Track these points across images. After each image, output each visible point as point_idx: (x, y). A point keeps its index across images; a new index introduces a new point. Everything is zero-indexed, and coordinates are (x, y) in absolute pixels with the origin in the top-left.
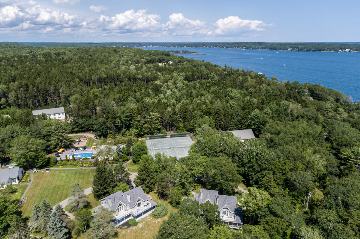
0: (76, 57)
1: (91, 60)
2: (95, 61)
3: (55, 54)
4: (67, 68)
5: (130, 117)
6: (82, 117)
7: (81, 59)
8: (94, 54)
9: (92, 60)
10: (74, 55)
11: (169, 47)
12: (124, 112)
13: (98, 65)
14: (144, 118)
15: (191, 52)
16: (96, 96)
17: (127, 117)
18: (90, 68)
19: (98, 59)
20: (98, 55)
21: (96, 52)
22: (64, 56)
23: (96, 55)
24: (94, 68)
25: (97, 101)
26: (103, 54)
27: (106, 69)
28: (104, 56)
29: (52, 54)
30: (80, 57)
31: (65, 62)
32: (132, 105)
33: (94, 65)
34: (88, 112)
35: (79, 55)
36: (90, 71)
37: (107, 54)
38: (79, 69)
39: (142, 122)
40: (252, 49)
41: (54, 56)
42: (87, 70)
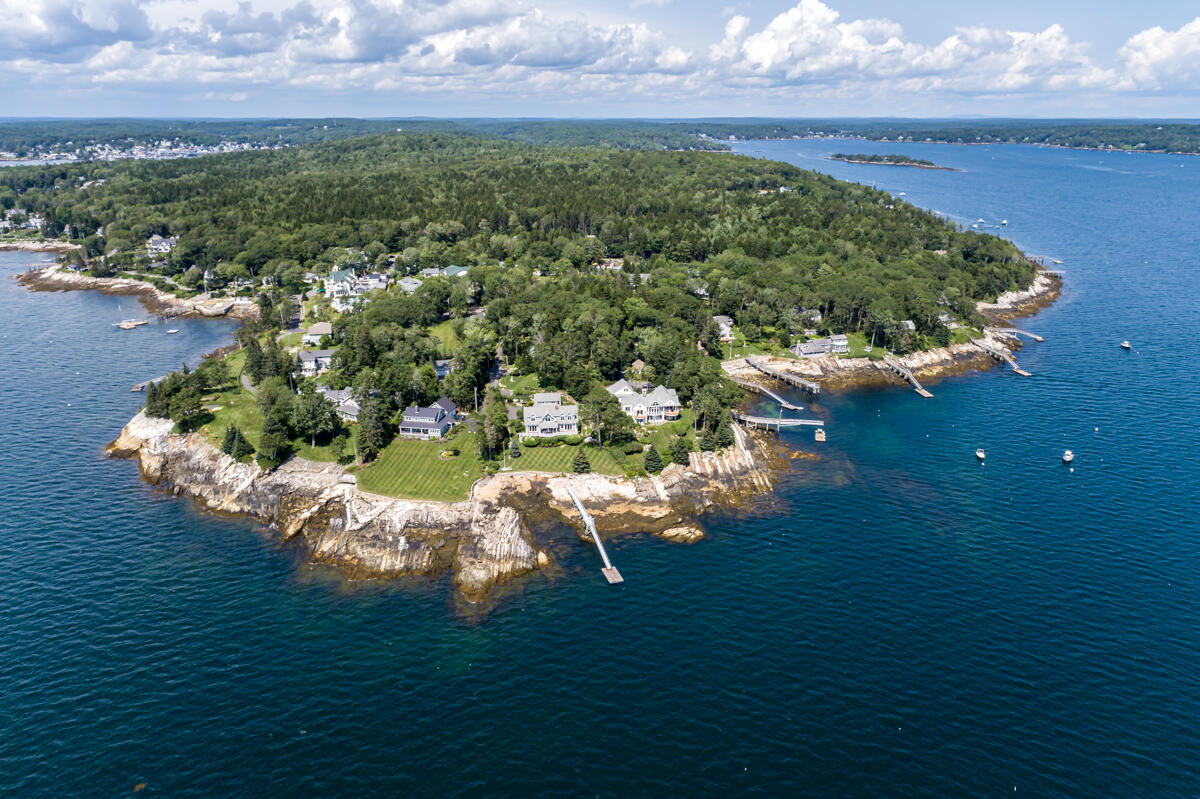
0: (606, 174)
1: (631, 179)
2: (639, 182)
3: (571, 166)
4: (595, 191)
5: (661, 243)
6: (615, 242)
7: (615, 177)
8: (639, 168)
9: (634, 181)
10: (603, 170)
11: (875, 139)
12: (655, 238)
13: (641, 190)
14: (675, 245)
15: (915, 161)
16: (631, 224)
17: (657, 242)
18: (628, 194)
19: (643, 178)
20: (646, 170)
21: (642, 164)
22: (586, 171)
23: (643, 171)
24: (633, 195)
25: (630, 229)
26: (655, 169)
27: (653, 196)
28: (657, 172)
29: (567, 168)
30: (613, 173)
31: (590, 183)
32: (665, 232)
33: (634, 190)
34: (620, 237)
35: (612, 170)
36: (627, 198)
37: (662, 168)
38: (612, 195)
39: (672, 248)
40: (1168, 151)
41: (570, 171)
42: (623, 196)
